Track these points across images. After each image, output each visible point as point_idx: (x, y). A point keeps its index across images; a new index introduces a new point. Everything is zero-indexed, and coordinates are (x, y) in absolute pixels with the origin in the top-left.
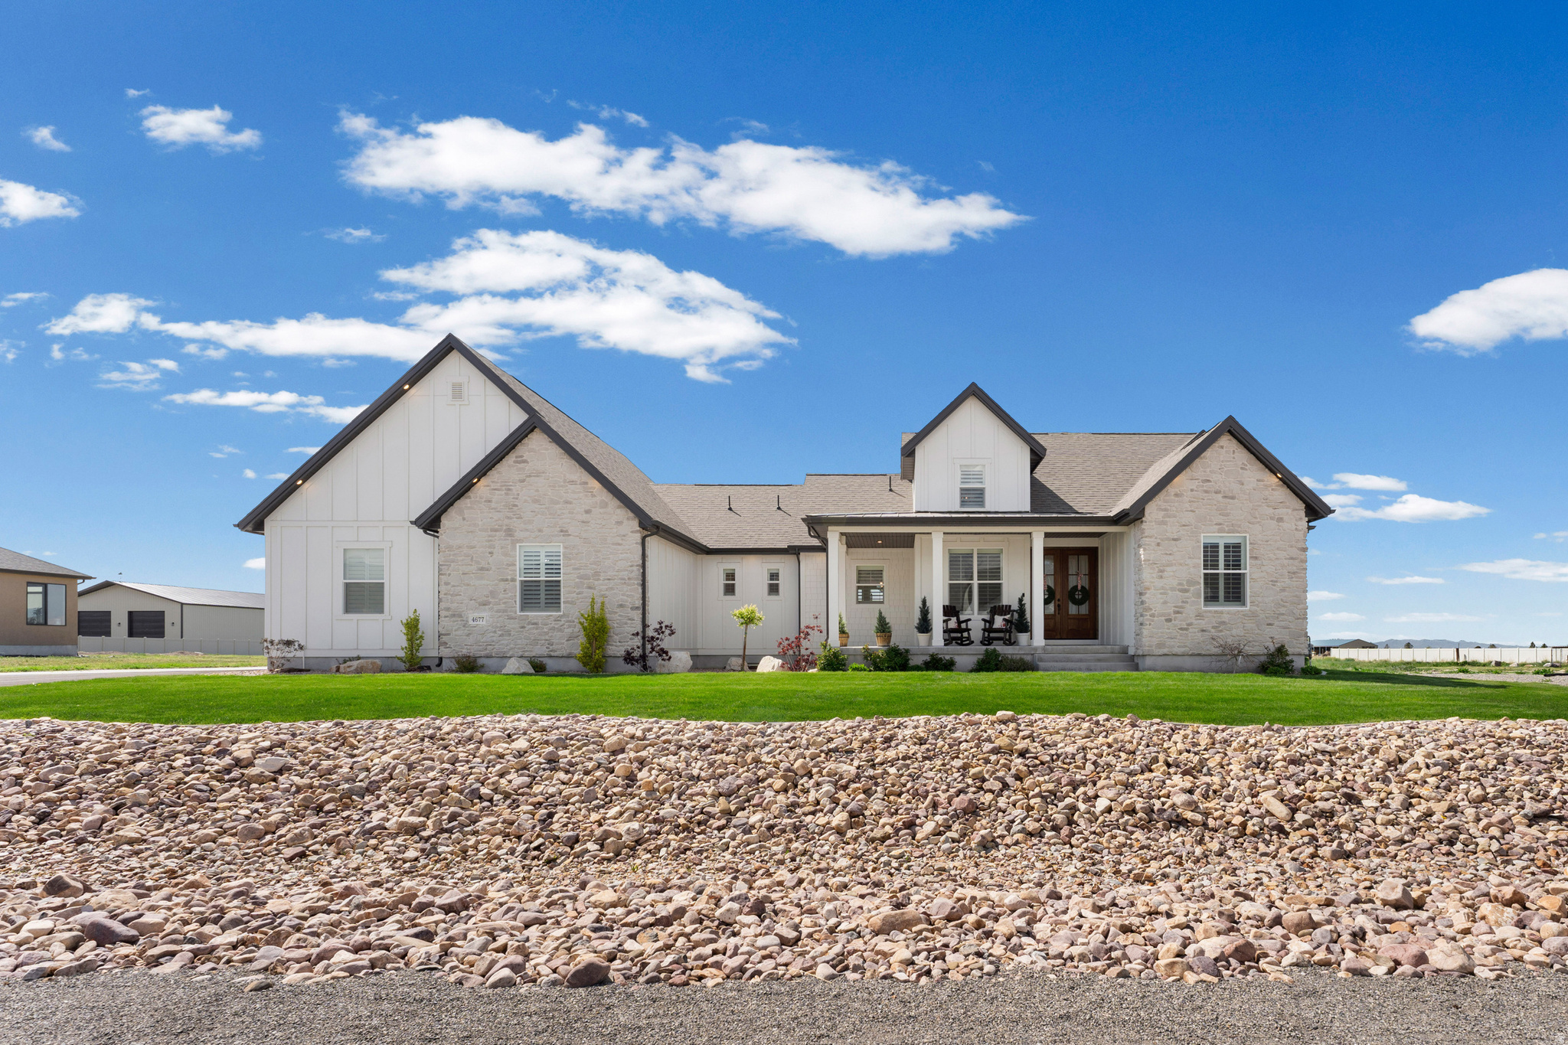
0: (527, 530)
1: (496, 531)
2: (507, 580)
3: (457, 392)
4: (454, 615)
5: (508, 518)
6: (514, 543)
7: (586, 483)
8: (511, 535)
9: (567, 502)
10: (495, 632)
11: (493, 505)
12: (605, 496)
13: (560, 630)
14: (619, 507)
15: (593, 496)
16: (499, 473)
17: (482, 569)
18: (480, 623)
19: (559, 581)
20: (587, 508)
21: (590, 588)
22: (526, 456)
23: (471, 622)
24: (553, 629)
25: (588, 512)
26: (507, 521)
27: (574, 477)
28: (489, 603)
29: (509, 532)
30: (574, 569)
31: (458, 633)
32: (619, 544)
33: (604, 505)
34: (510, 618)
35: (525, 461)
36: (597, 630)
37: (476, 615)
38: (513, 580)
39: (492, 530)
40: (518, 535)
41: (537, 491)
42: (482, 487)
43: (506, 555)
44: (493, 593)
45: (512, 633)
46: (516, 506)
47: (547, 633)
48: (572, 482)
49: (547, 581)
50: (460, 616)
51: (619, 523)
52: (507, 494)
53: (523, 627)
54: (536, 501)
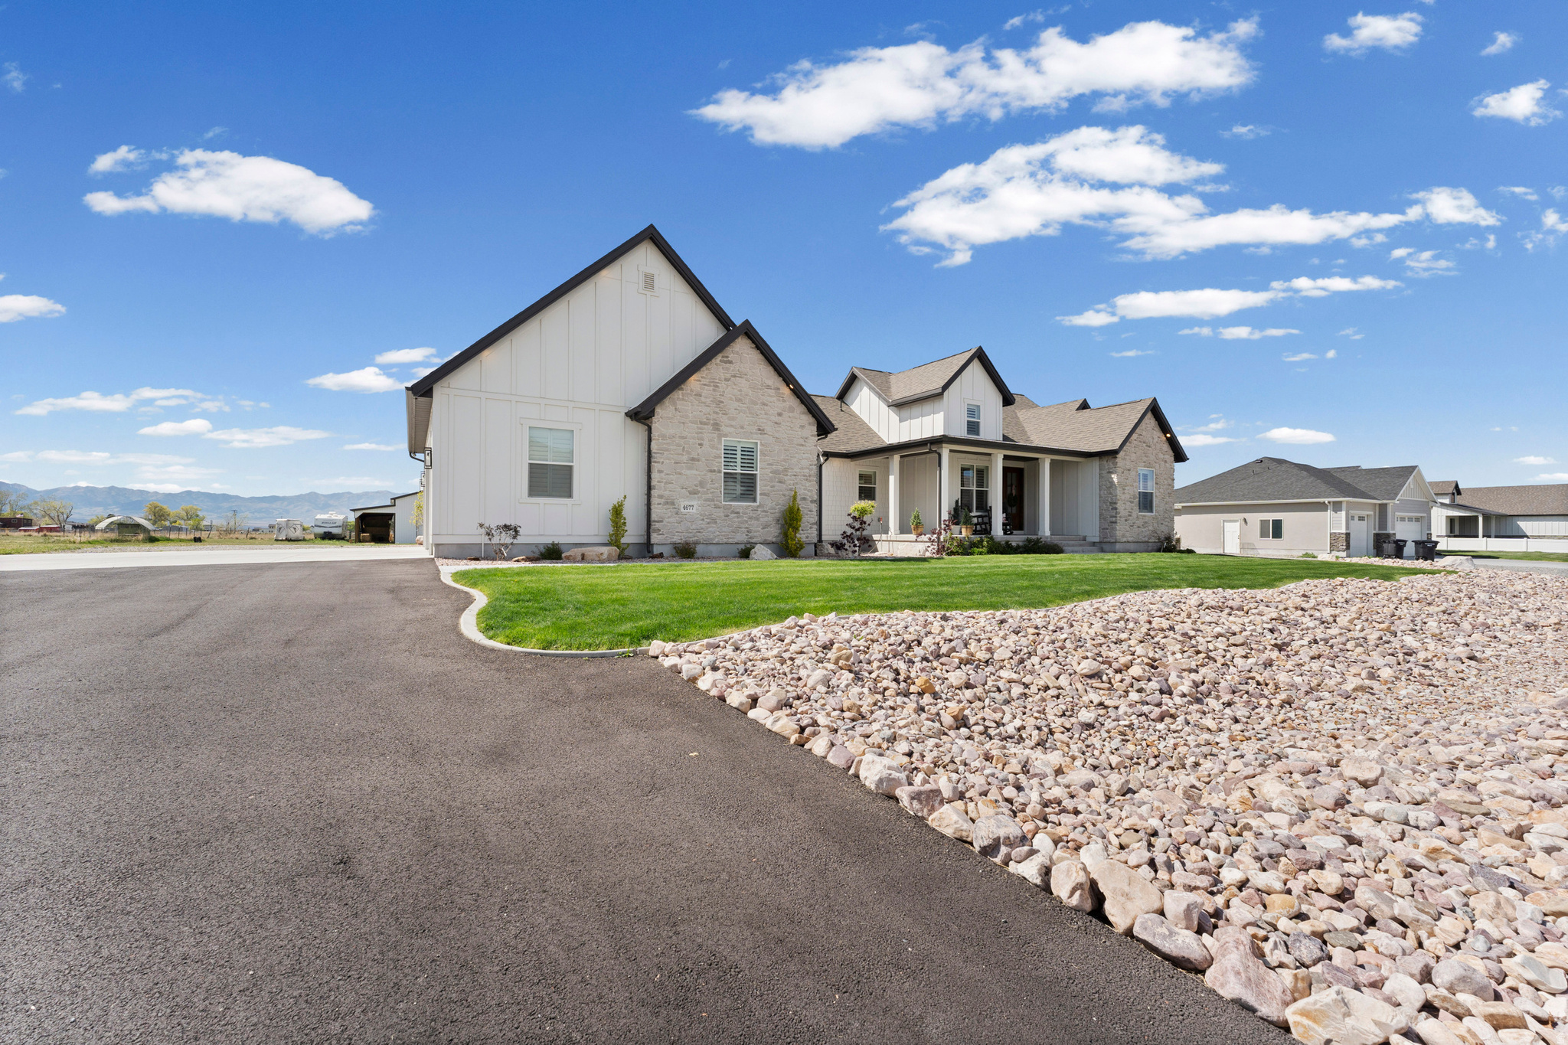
0: (732, 426)
1: (705, 424)
2: (714, 471)
3: (649, 282)
4: (667, 503)
5: (717, 413)
6: (720, 436)
7: (779, 389)
8: (718, 430)
9: (764, 404)
10: (703, 520)
11: (703, 399)
12: (793, 402)
13: (757, 519)
14: (803, 413)
15: (784, 401)
16: (709, 369)
17: (693, 459)
18: (690, 510)
19: (754, 475)
20: (780, 411)
21: (780, 482)
22: (731, 357)
23: (682, 510)
24: (751, 518)
25: (780, 415)
26: (715, 416)
27: (770, 382)
28: (699, 492)
29: (716, 426)
30: (769, 464)
31: (671, 520)
32: (803, 445)
33: (791, 409)
34: (717, 507)
35: (731, 362)
36: (790, 519)
37: (687, 503)
38: (720, 472)
39: (701, 423)
40: (724, 429)
41: (740, 391)
42: (694, 381)
43: (713, 447)
44: (702, 484)
45: (718, 521)
46: (722, 402)
47: (747, 522)
48: (768, 387)
49: (742, 474)
50: (673, 503)
51: (802, 427)
52: (714, 390)
53: (727, 516)
54: (739, 400)
